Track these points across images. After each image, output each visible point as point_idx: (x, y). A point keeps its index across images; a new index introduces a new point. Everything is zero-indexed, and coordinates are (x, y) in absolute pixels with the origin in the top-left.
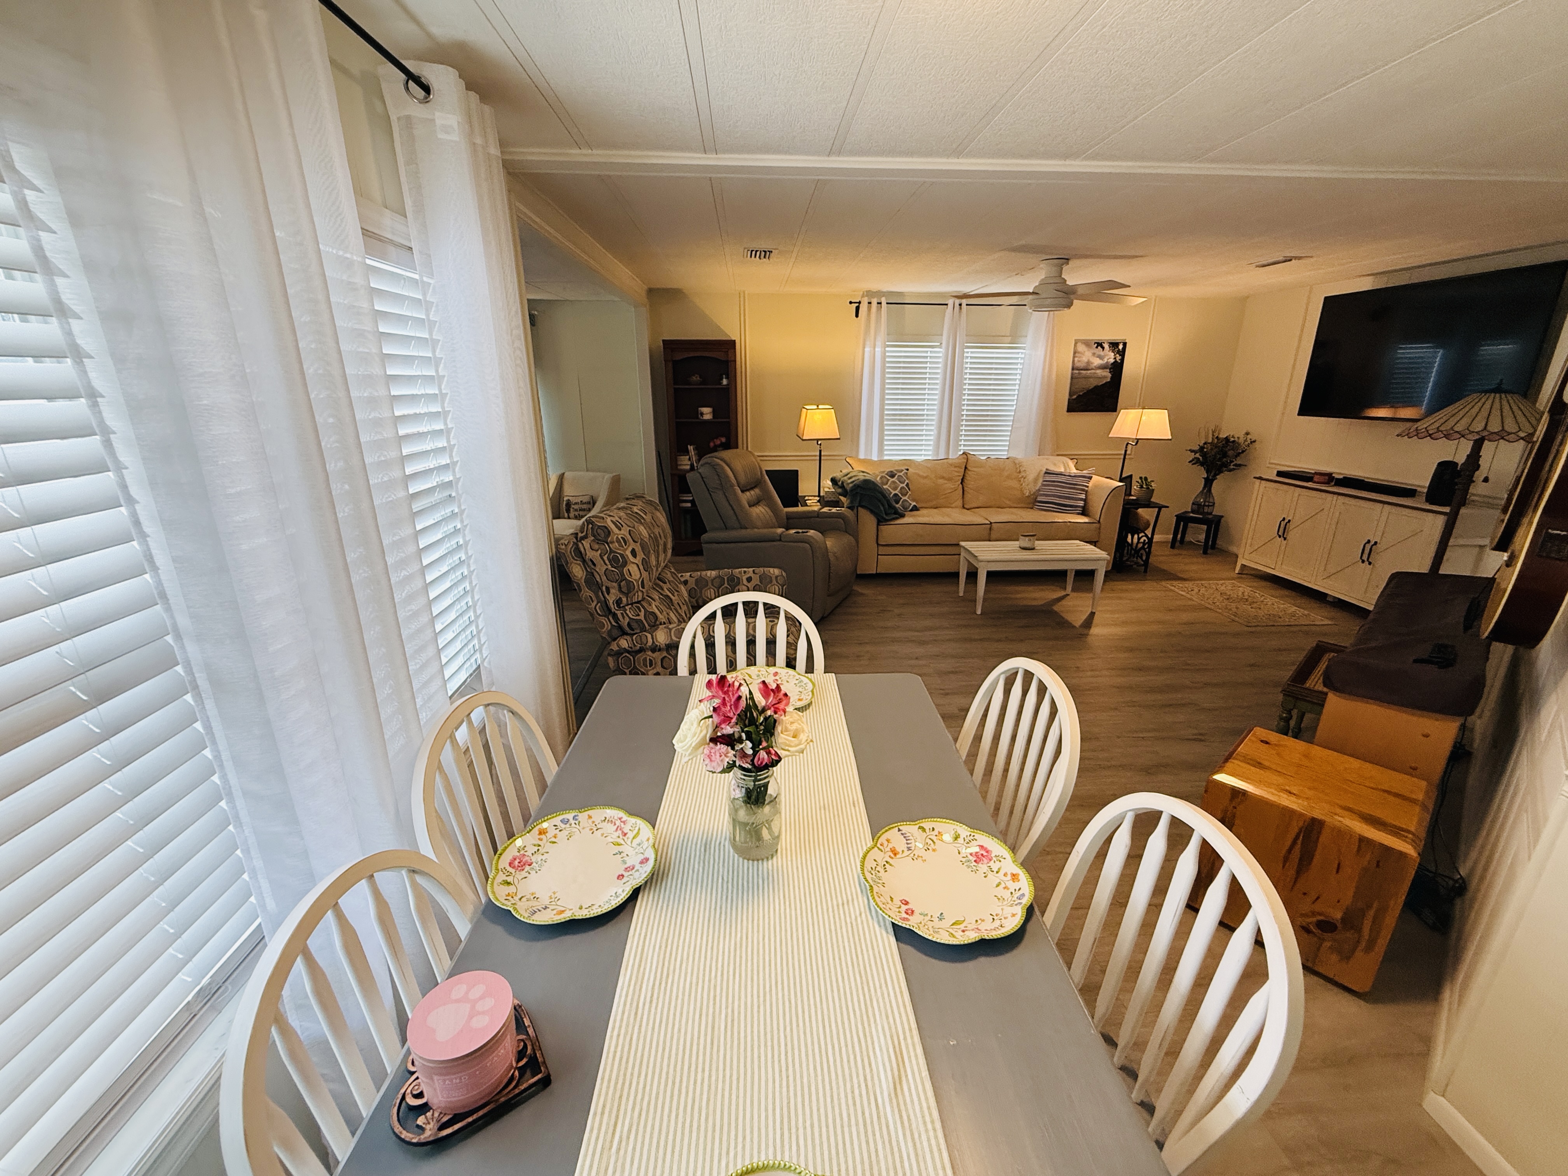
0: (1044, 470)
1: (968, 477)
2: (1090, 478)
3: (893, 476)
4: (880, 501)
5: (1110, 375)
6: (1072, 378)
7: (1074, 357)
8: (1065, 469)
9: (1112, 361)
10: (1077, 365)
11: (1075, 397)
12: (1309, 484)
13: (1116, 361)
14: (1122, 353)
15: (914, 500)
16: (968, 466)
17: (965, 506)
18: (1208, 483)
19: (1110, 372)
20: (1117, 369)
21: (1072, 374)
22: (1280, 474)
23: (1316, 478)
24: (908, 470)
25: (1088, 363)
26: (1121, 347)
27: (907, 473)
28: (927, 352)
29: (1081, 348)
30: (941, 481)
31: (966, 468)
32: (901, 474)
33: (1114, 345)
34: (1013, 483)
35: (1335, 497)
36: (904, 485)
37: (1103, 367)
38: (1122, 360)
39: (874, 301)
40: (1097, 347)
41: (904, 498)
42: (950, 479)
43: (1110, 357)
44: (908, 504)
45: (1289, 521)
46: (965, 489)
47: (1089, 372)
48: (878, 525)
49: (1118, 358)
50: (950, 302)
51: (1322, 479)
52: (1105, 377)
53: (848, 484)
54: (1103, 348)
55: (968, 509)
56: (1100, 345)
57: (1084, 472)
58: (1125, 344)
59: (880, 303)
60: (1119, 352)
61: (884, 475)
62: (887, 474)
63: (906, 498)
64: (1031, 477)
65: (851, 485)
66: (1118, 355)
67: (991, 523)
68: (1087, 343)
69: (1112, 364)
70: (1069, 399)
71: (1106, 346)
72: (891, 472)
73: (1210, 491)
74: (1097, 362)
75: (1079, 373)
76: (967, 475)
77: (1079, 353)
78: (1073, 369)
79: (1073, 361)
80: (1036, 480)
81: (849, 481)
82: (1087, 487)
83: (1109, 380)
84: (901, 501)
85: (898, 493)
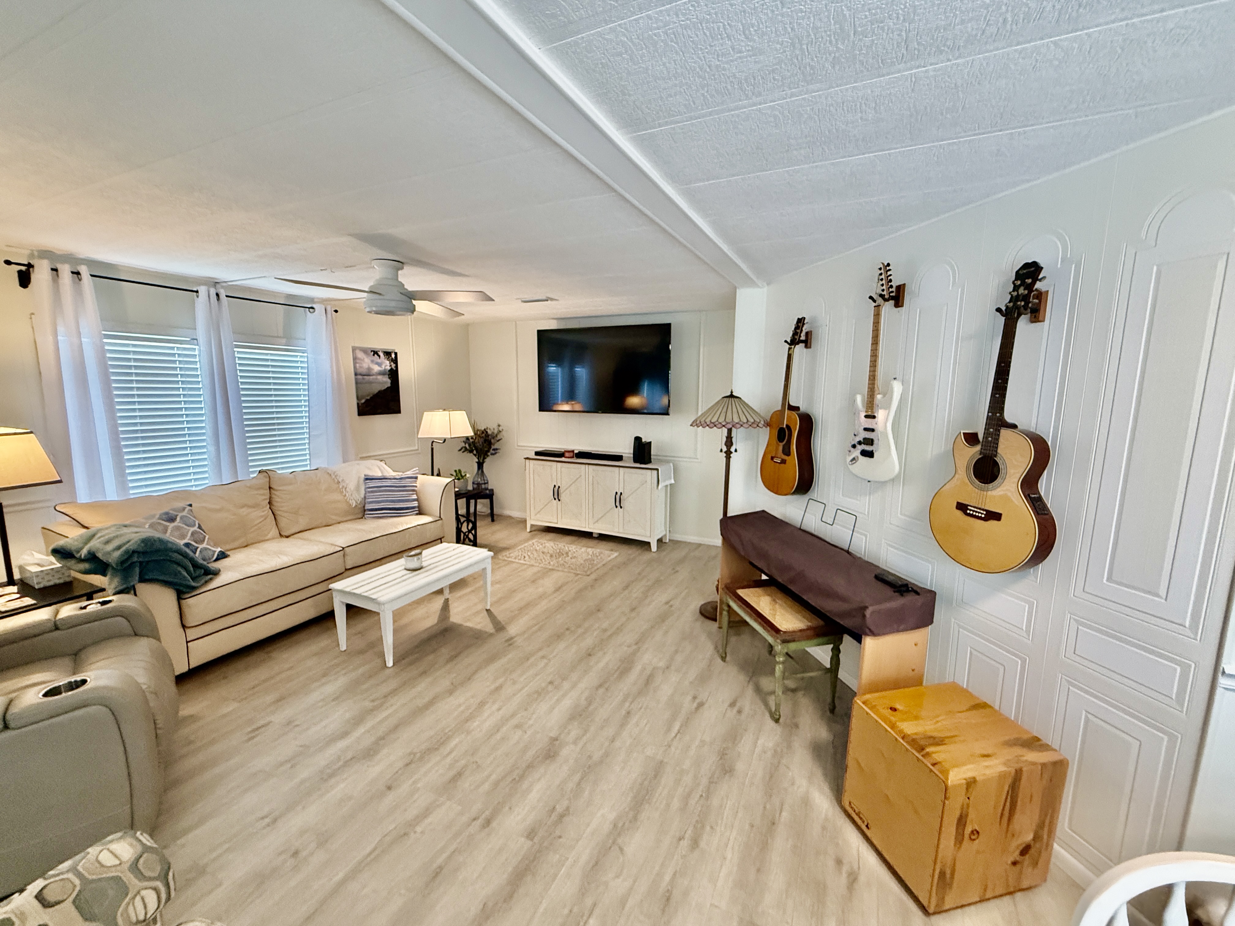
0: (363, 477)
1: (276, 499)
2: (416, 478)
3: (172, 519)
4: (179, 564)
5: (389, 381)
6: (357, 383)
7: (355, 364)
8: (382, 473)
9: (389, 368)
10: (359, 371)
11: (363, 401)
12: (563, 459)
13: (392, 369)
14: (395, 361)
15: (216, 545)
16: (272, 486)
17: (283, 534)
18: (480, 465)
19: (389, 378)
20: (394, 374)
21: (356, 379)
22: (537, 453)
23: (567, 454)
24: (191, 505)
25: (369, 369)
26: (393, 356)
27: (191, 510)
28: (173, 348)
29: (360, 355)
30: (244, 511)
31: (270, 488)
32: (185, 513)
33: (388, 354)
34: (336, 496)
35: (587, 466)
36: (196, 528)
37: (382, 373)
38: (397, 367)
39: (65, 270)
40: (374, 355)
41: (201, 546)
42: (255, 506)
43: (387, 365)
44: (210, 553)
45: (559, 487)
46: (277, 513)
47: (371, 377)
48: (179, 599)
49: (393, 366)
51: (571, 454)
52: (386, 382)
53: (109, 553)
54: (379, 356)
55: (287, 537)
56: (375, 353)
57: (408, 473)
58: (396, 354)
59: (78, 273)
60: (392, 360)
61: (154, 520)
62: (160, 519)
63: (204, 545)
64: (352, 486)
65: (117, 554)
66: (392, 363)
67: (343, 548)
68: (365, 351)
69: (389, 371)
70: (358, 404)
71: (381, 354)
72: (167, 513)
73: (483, 472)
74: (376, 368)
75: (363, 379)
76: (273, 496)
77: (359, 359)
78: (356, 374)
79: (355, 367)
80: (357, 488)
81: (109, 547)
82: (416, 486)
83: (389, 385)
84: (200, 551)
85: (190, 542)
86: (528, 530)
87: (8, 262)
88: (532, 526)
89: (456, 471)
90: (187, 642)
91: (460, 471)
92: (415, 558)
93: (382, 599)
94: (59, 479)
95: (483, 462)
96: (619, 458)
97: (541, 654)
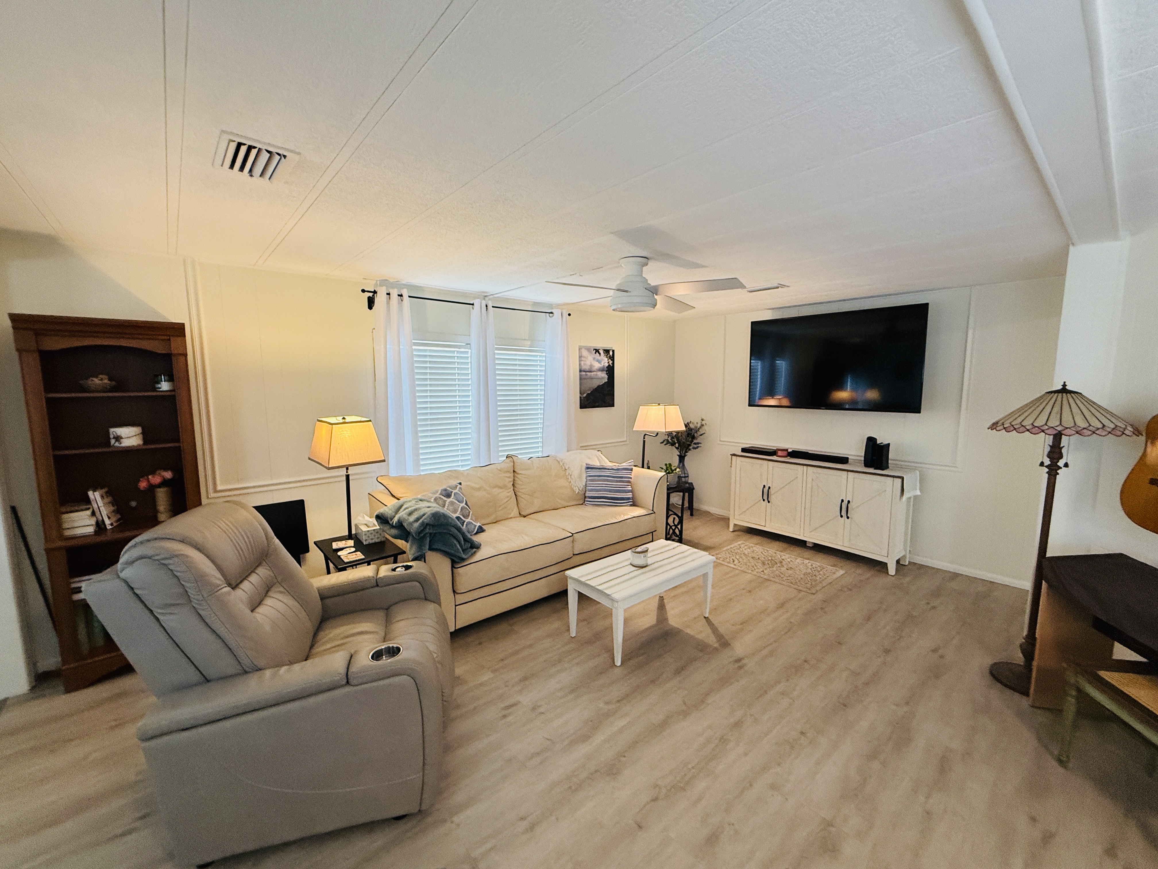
0: (585, 466)
1: (518, 482)
2: (632, 470)
3: (448, 496)
4: (455, 537)
5: (606, 376)
6: (580, 379)
7: (580, 361)
8: (600, 463)
9: (607, 365)
10: (584, 367)
11: (585, 395)
12: (774, 458)
13: (609, 365)
14: (612, 358)
15: (476, 521)
16: (515, 470)
17: (522, 513)
18: (682, 458)
19: (607, 374)
20: (610, 370)
21: (580, 375)
22: (744, 450)
23: (780, 453)
24: (460, 484)
25: (591, 366)
26: (611, 353)
27: (460, 488)
28: (453, 352)
29: (585, 353)
30: (496, 491)
31: (514, 471)
32: (456, 491)
33: (607, 351)
34: (563, 482)
35: (805, 467)
36: (463, 504)
37: (601, 370)
38: (613, 363)
39: (394, 293)
40: (595, 353)
41: (467, 520)
42: (504, 487)
43: (605, 362)
44: (473, 527)
45: (769, 488)
46: (518, 494)
47: (592, 373)
48: (453, 567)
49: (611, 363)
50: (477, 302)
51: (785, 453)
52: (603, 378)
53: (411, 524)
54: (600, 354)
55: (525, 517)
56: (597, 351)
57: (624, 464)
58: (613, 351)
59: (401, 296)
60: (610, 357)
61: (438, 495)
62: (441, 494)
63: (469, 520)
64: (576, 473)
65: (416, 525)
66: (610, 360)
67: (573, 534)
68: (588, 349)
69: (607, 367)
70: (580, 397)
71: (601, 352)
72: (445, 490)
73: (684, 465)
74: (597, 365)
75: (586, 375)
76: (516, 479)
77: (584, 357)
78: (580, 371)
79: (580, 365)
80: (580, 476)
81: (412, 519)
82: (631, 478)
83: (606, 380)
84: (466, 525)
85: (459, 515)
86: (731, 529)
87: (363, 291)
88: (735, 525)
89: (666, 465)
90: (456, 606)
91: (670, 465)
92: (642, 555)
93: (616, 596)
94: (383, 459)
95: (685, 456)
96: (844, 460)
97: (780, 688)
